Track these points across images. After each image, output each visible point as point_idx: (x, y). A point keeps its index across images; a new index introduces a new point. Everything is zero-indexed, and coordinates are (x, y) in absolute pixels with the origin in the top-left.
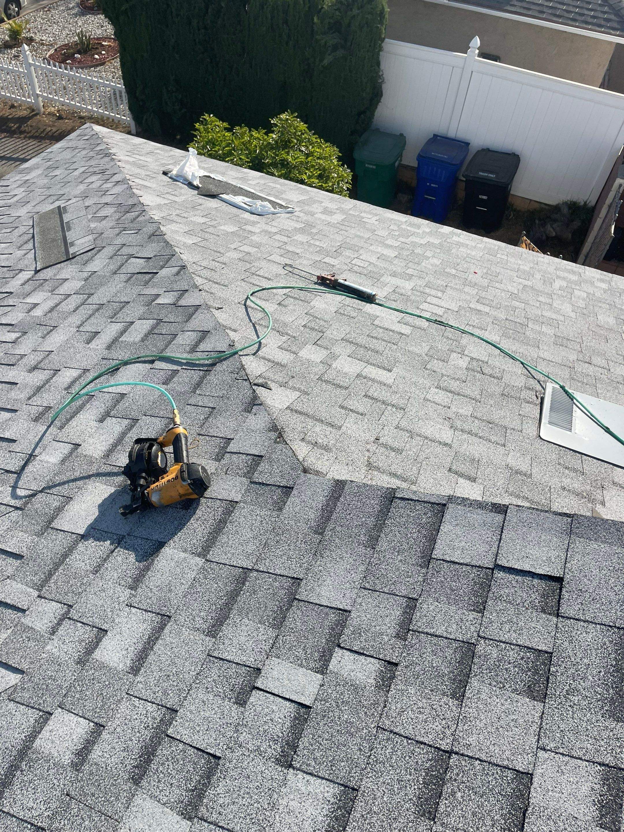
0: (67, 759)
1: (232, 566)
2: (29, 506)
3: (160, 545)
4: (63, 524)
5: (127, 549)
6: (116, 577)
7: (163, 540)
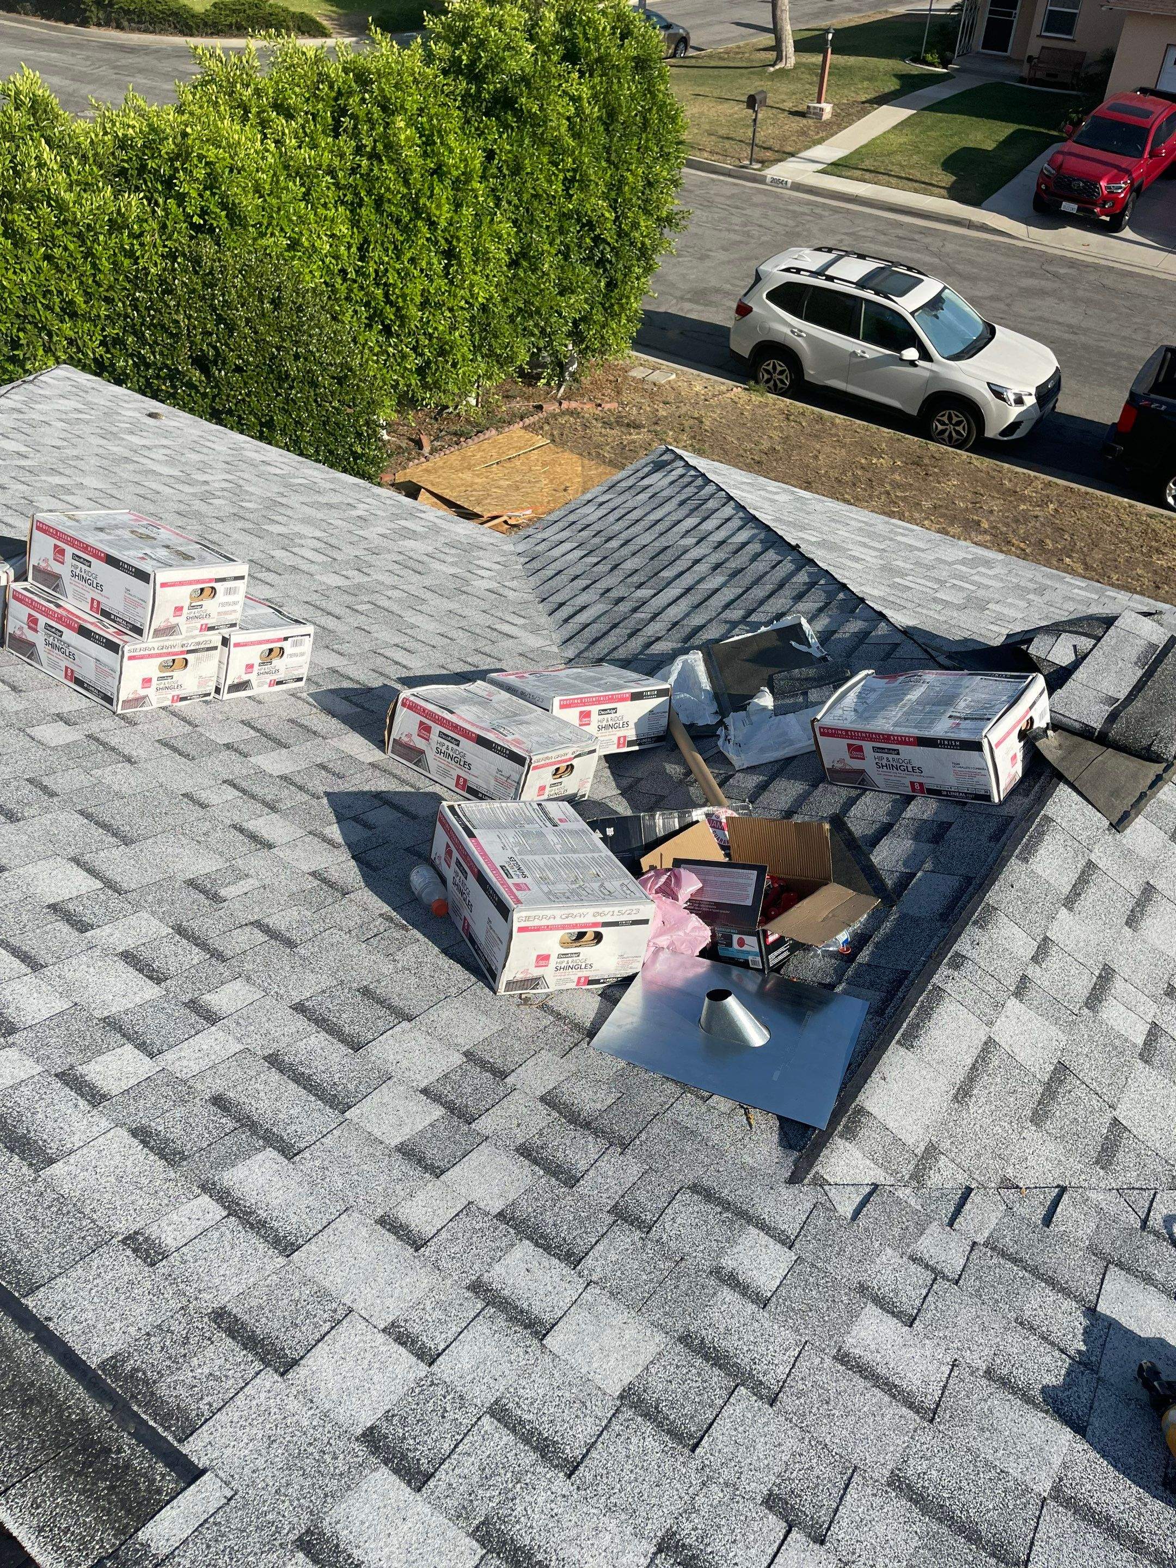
1: (1032, 1543)
2: (1152, 1237)
3: (1080, 1429)
4: (1116, 1282)
5: (1068, 1374)
6: (1010, 1350)
7: (1089, 1433)
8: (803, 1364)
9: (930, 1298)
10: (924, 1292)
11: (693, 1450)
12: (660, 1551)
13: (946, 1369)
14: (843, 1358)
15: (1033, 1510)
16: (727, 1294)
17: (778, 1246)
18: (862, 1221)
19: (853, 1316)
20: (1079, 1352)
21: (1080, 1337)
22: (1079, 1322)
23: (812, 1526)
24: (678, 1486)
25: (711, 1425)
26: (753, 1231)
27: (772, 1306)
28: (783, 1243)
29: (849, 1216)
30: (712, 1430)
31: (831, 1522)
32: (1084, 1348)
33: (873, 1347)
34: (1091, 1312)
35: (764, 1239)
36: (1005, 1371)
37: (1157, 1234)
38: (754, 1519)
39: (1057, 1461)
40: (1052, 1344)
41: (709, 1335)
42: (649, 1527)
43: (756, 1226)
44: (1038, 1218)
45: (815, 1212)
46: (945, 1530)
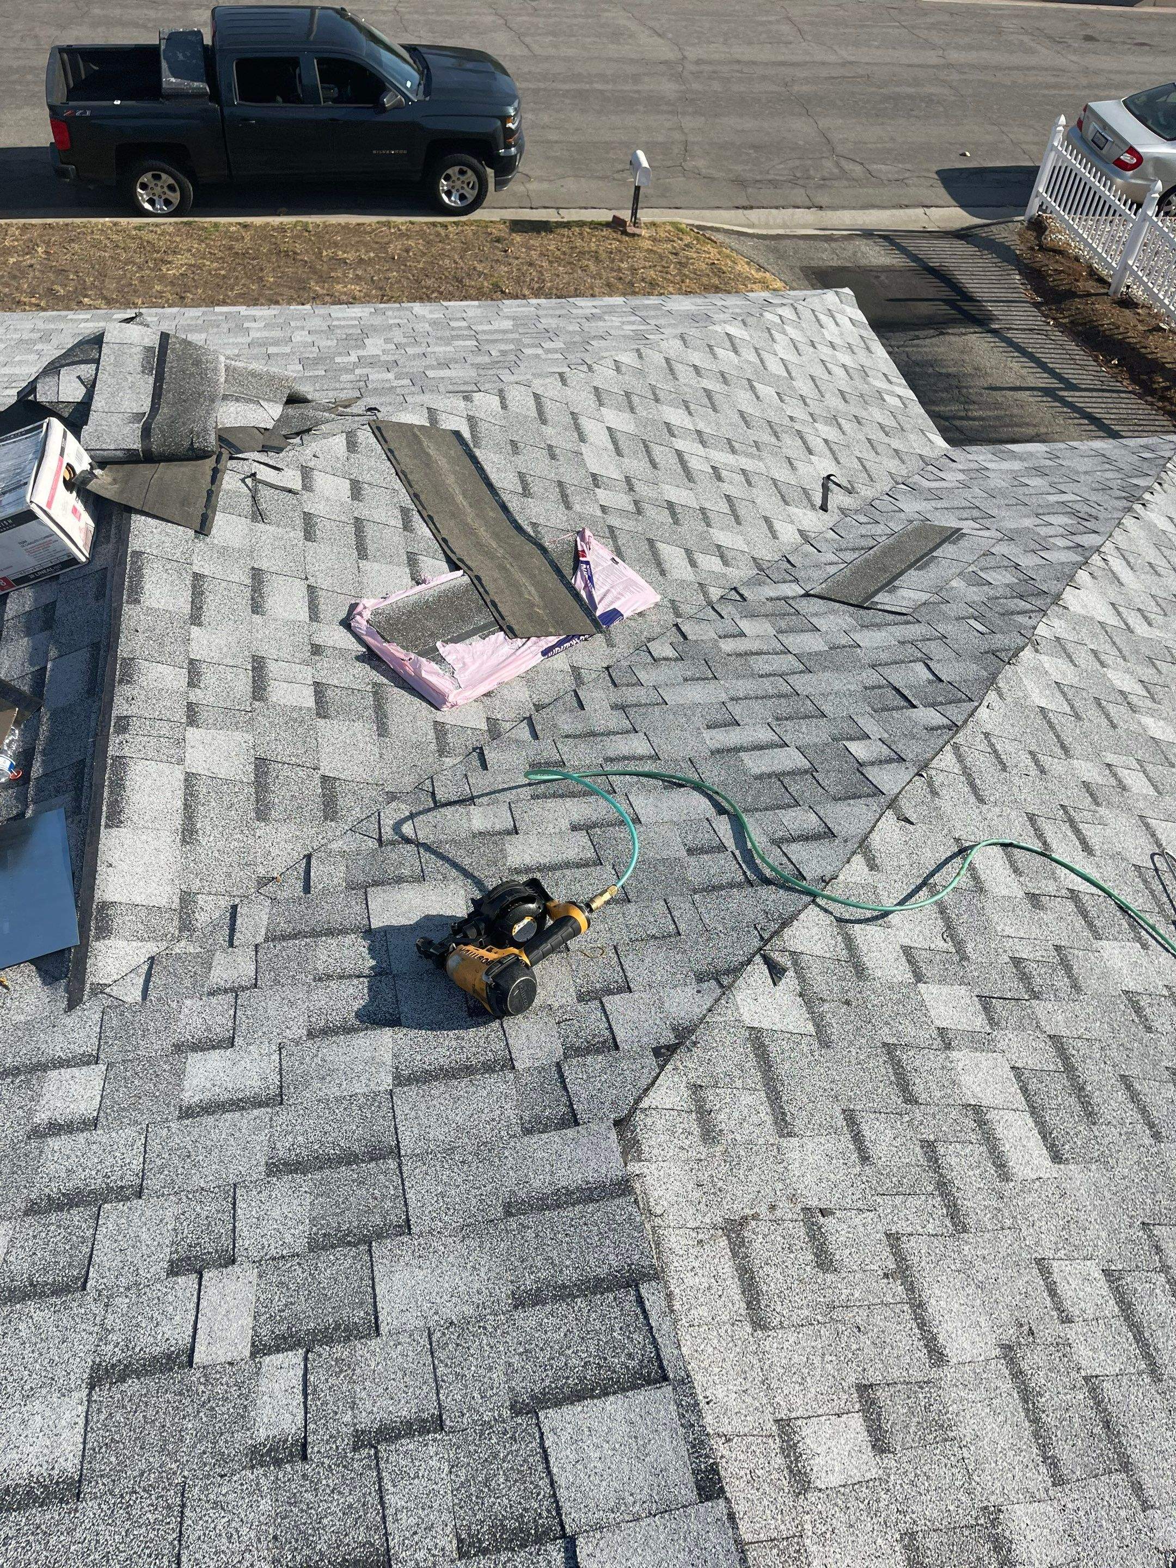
0: (41, 1117)
1: (396, 1129)
2: (389, 848)
3: (394, 1022)
4: (377, 898)
5: (370, 989)
6: (318, 1005)
7: (403, 1020)
8: (154, 1145)
9: (239, 1013)
10: (232, 1012)
11: (84, 1288)
12: (92, 1387)
13: (276, 1057)
14: (187, 1113)
15: (386, 1105)
16: (54, 1143)
17: (85, 1069)
18: (153, 995)
19: (179, 1074)
20: (372, 968)
21: (368, 957)
22: (362, 946)
23: (220, 1257)
24: (84, 1326)
25: (91, 1257)
26: (53, 1074)
27: (102, 1120)
28: (88, 1063)
29: (140, 999)
30: (95, 1258)
31: (234, 1240)
32: (374, 963)
33: (209, 1085)
34: (369, 933)
35: (66, 1073)
36: (322, 1023)
37: (392, 843)
38: (166, 1294)
39: (388, 1058)
40: (350, 977)
41: (53, 1189)
42: (73, 1378)
43: (55, 1067)
44: (299, 892)
45: (106, 1017)
46: (327, 1172)
